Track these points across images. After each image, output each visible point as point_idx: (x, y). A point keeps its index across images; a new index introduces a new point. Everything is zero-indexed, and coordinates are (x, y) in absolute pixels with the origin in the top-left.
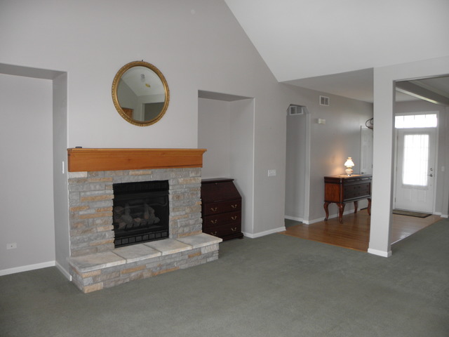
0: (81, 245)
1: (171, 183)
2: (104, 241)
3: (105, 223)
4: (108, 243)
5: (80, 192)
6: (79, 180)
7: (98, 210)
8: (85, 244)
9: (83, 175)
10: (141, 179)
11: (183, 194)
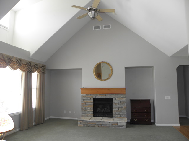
0: (84, 114)
1: (113, 99)
2: (90, 114)
3: (90, 109)
4: (91, 115)
5: (84, 100)
6: (83, 96)
7: (89, 105)
8: (85, 114)
9: (85, 95)
10: (102, 97)
11: (118, 103)
